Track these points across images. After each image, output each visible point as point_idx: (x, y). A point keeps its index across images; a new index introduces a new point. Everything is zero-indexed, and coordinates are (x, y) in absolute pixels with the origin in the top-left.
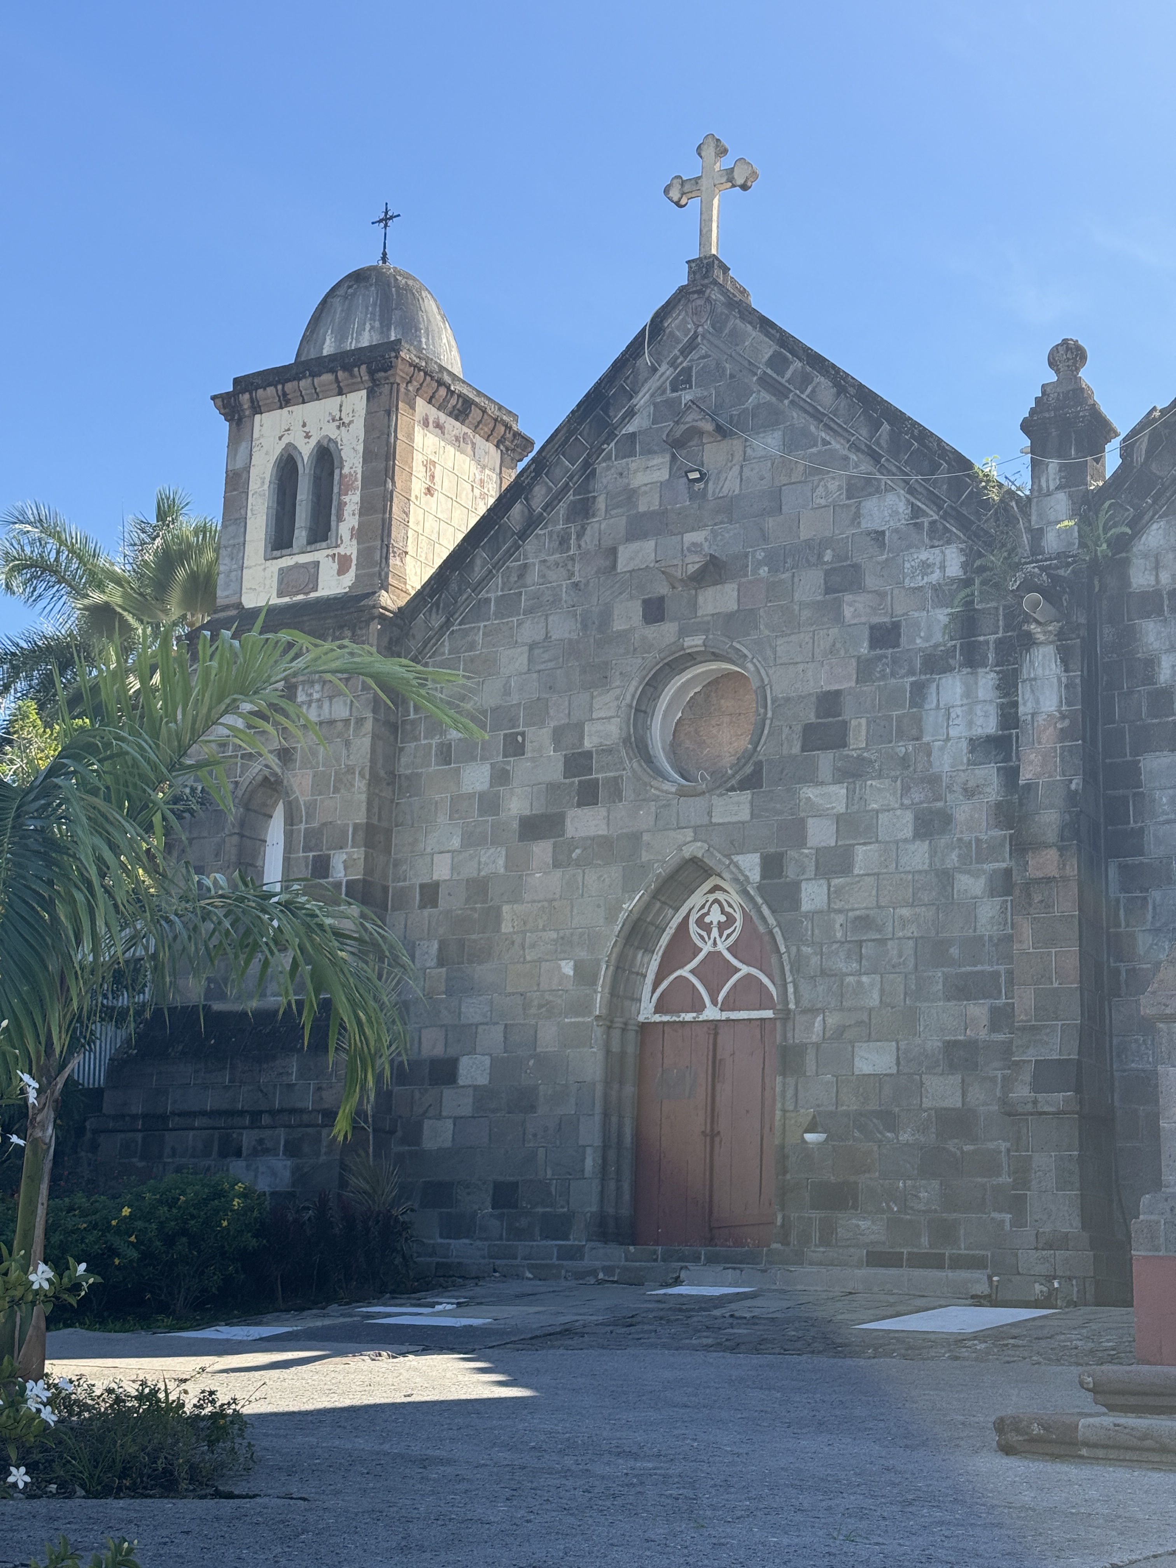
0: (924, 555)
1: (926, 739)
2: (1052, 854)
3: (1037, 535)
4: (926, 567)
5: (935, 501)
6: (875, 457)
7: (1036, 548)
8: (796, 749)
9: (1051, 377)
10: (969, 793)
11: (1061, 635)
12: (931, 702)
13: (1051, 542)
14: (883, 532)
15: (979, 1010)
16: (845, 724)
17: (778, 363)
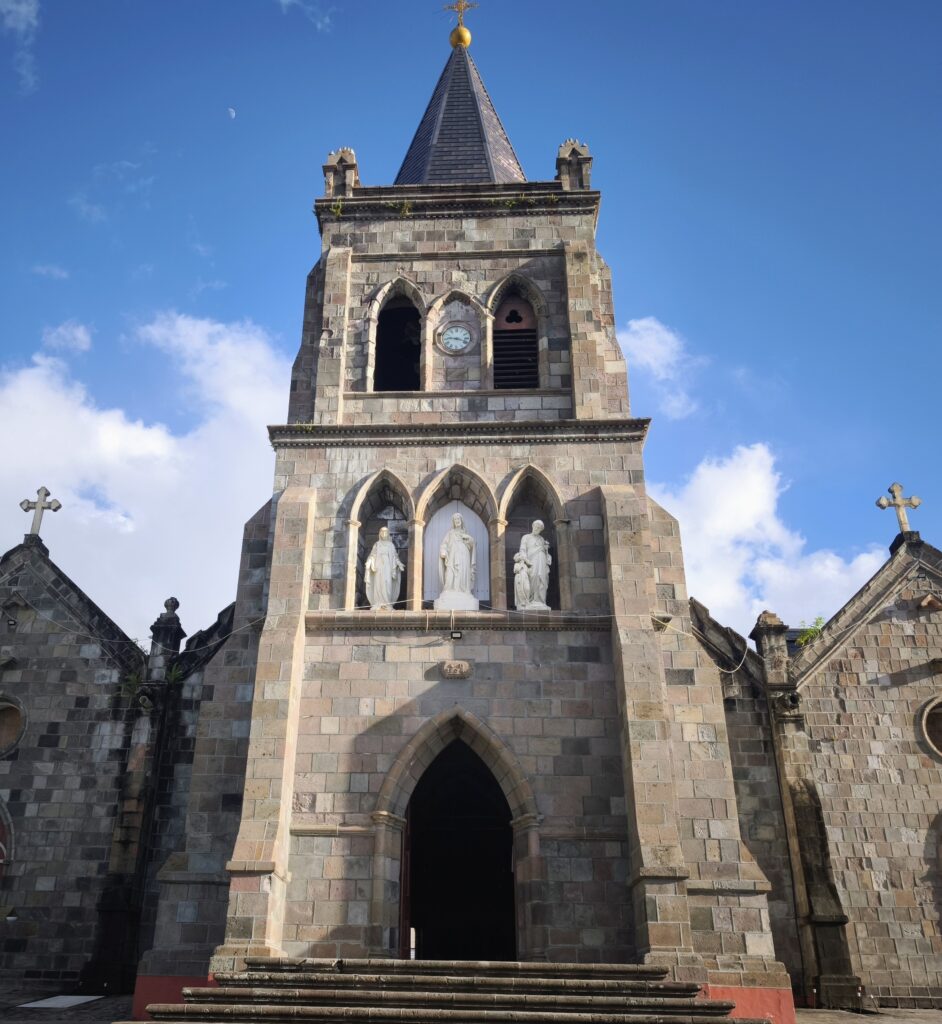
0: (104, 672)
1: (92, 747)
2: (134, 802)
3: (150, 671)
4: (104, 677)
5: (112, 651)
6: (91, 629)
7: (149, 676)
8: (36, 745)
9: (164, 611)
10: (106, 772)
11: (153, 713)
12: (96, 733)
13: (155, 675)
14: (88, 660)
15: (94, 865)
16: (58, 738)
17: (56, 583)
